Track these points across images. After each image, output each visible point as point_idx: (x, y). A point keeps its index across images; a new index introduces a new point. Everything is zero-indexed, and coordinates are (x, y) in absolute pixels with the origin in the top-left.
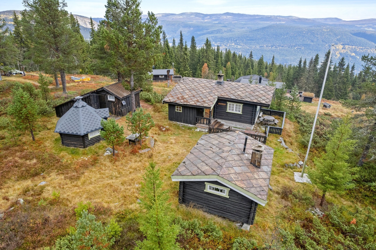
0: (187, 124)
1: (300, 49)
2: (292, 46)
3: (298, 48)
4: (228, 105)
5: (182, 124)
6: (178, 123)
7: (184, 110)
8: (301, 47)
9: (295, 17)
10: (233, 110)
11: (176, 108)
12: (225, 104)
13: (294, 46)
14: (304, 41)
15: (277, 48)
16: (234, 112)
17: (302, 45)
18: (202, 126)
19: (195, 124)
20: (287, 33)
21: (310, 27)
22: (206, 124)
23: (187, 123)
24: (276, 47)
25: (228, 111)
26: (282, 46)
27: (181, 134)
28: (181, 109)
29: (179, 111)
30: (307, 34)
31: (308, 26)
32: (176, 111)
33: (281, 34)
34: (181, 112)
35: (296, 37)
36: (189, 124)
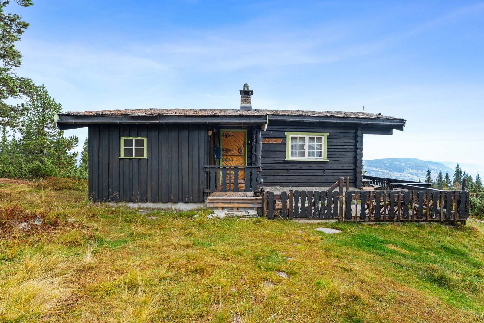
0: (169, 205)
4: (289, 143)
5: (150, 205)
6: (131, 205)
7: (155, 149)
10: (303, 154)
11: (122, 147)
12: (281, 140)
16: (307, 158)
18: (231, 201)
19: (200, 198)
22: (246, 191)
23: (169, 201)
25: (290, 157)
27: (142, 236)
28: (145, 148)
29: (133, 157)
32: (122, 156)
34: (145, 156)
36: (176, 202)
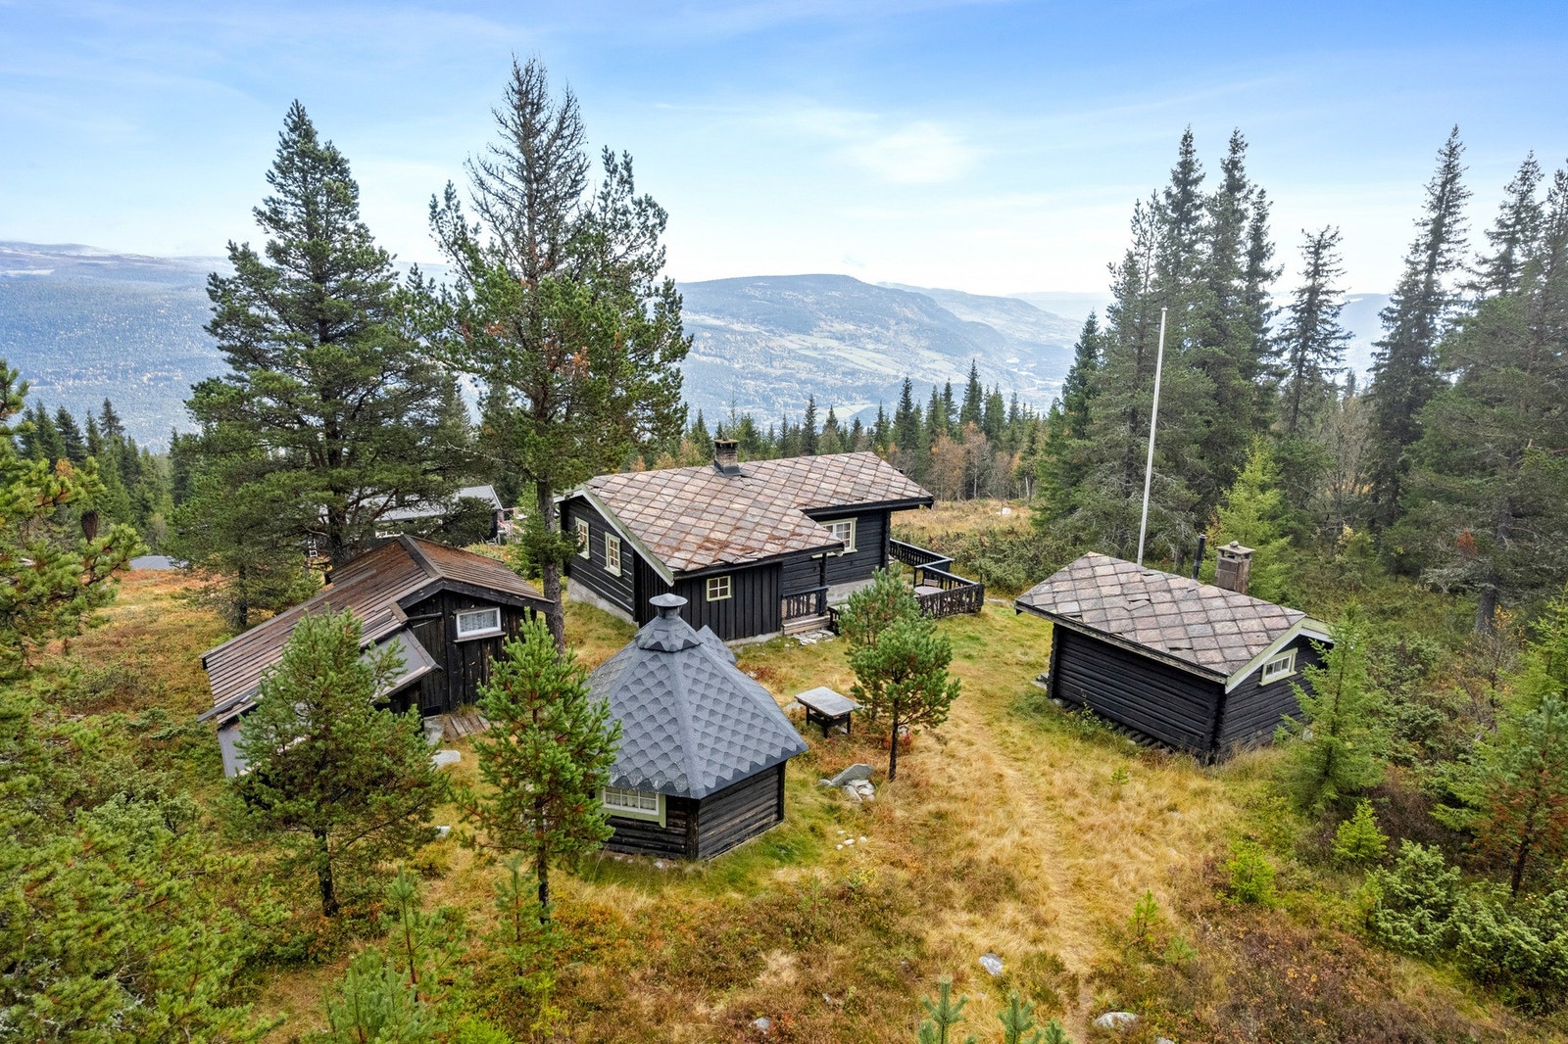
0: (750, 640)
1: (167, 379)
2: (125, 372)
3: (156, 379)
7: (740, 588)
8: (168, 371)
9: (95, 249)
11: (708, 590)
13: (136, 370)
14: (172, 344)
15: (51, 384)
17: (170, 363)
18: (802, 625)
19: (778, 627)
20: (83, 320)
21: (179, 289)
22: (815, 612)
23: (751, 634)
24: (45, 383)
26: (77, 376)
28: (729, 586)
29: (719, 598)
30: (179, 317)
31: (169, 285)
32: (709, 599)
33: (50, 325)
34: (729, 596)
35: (132, 330)
